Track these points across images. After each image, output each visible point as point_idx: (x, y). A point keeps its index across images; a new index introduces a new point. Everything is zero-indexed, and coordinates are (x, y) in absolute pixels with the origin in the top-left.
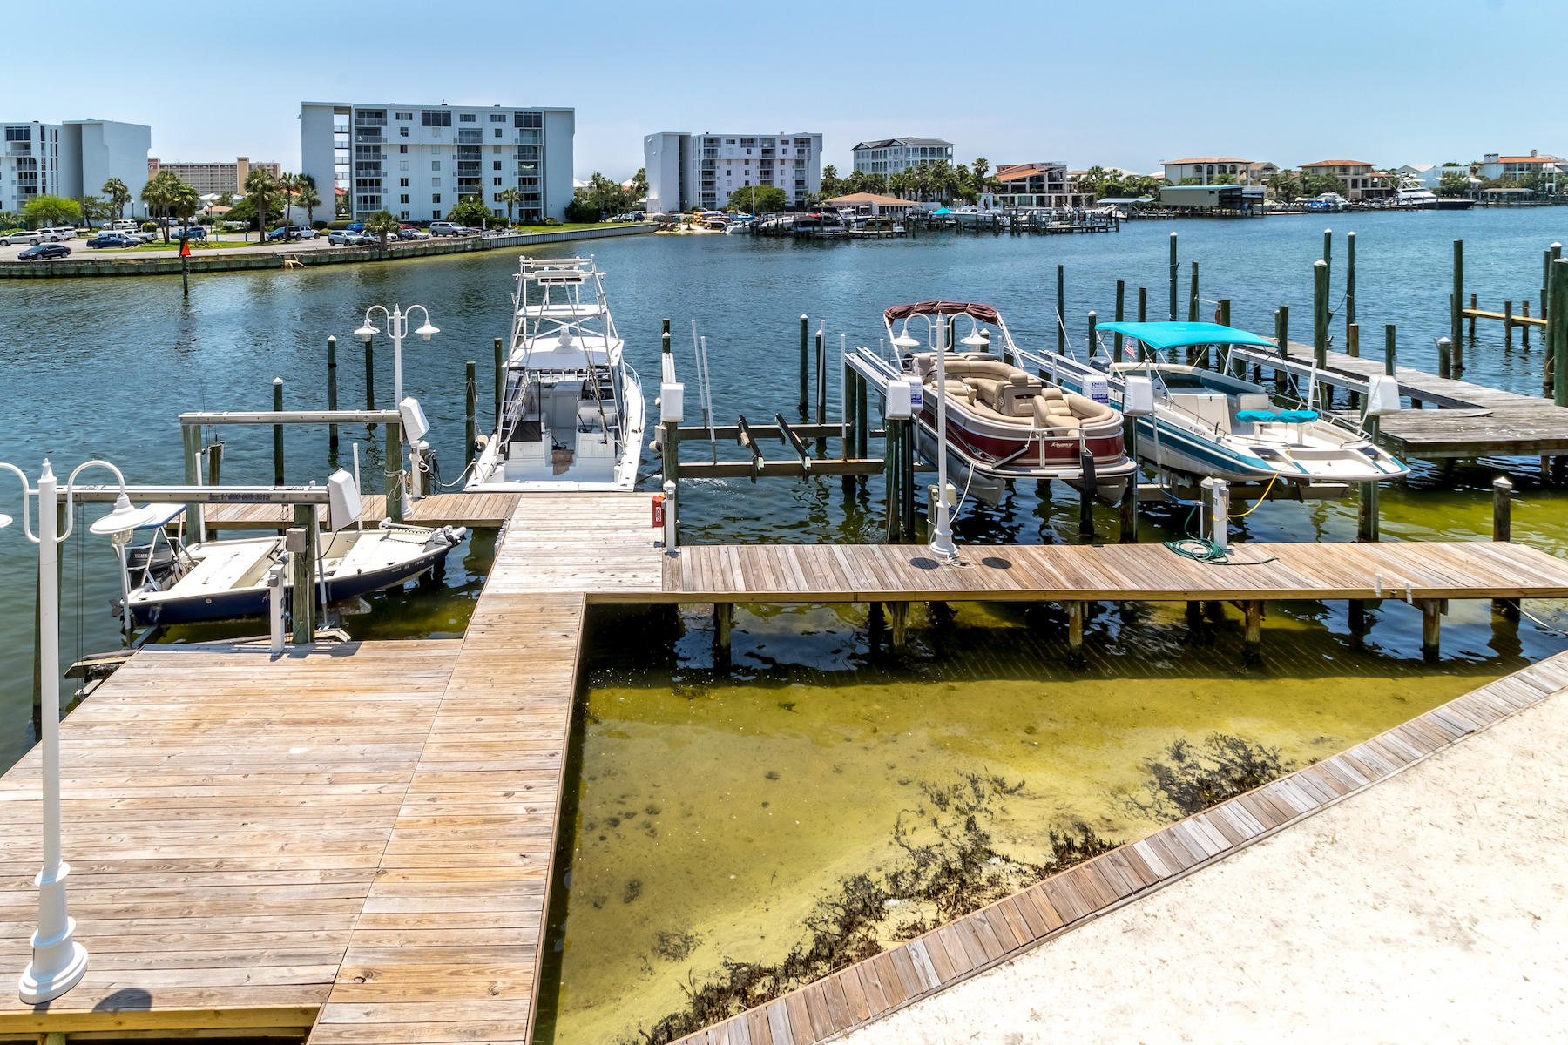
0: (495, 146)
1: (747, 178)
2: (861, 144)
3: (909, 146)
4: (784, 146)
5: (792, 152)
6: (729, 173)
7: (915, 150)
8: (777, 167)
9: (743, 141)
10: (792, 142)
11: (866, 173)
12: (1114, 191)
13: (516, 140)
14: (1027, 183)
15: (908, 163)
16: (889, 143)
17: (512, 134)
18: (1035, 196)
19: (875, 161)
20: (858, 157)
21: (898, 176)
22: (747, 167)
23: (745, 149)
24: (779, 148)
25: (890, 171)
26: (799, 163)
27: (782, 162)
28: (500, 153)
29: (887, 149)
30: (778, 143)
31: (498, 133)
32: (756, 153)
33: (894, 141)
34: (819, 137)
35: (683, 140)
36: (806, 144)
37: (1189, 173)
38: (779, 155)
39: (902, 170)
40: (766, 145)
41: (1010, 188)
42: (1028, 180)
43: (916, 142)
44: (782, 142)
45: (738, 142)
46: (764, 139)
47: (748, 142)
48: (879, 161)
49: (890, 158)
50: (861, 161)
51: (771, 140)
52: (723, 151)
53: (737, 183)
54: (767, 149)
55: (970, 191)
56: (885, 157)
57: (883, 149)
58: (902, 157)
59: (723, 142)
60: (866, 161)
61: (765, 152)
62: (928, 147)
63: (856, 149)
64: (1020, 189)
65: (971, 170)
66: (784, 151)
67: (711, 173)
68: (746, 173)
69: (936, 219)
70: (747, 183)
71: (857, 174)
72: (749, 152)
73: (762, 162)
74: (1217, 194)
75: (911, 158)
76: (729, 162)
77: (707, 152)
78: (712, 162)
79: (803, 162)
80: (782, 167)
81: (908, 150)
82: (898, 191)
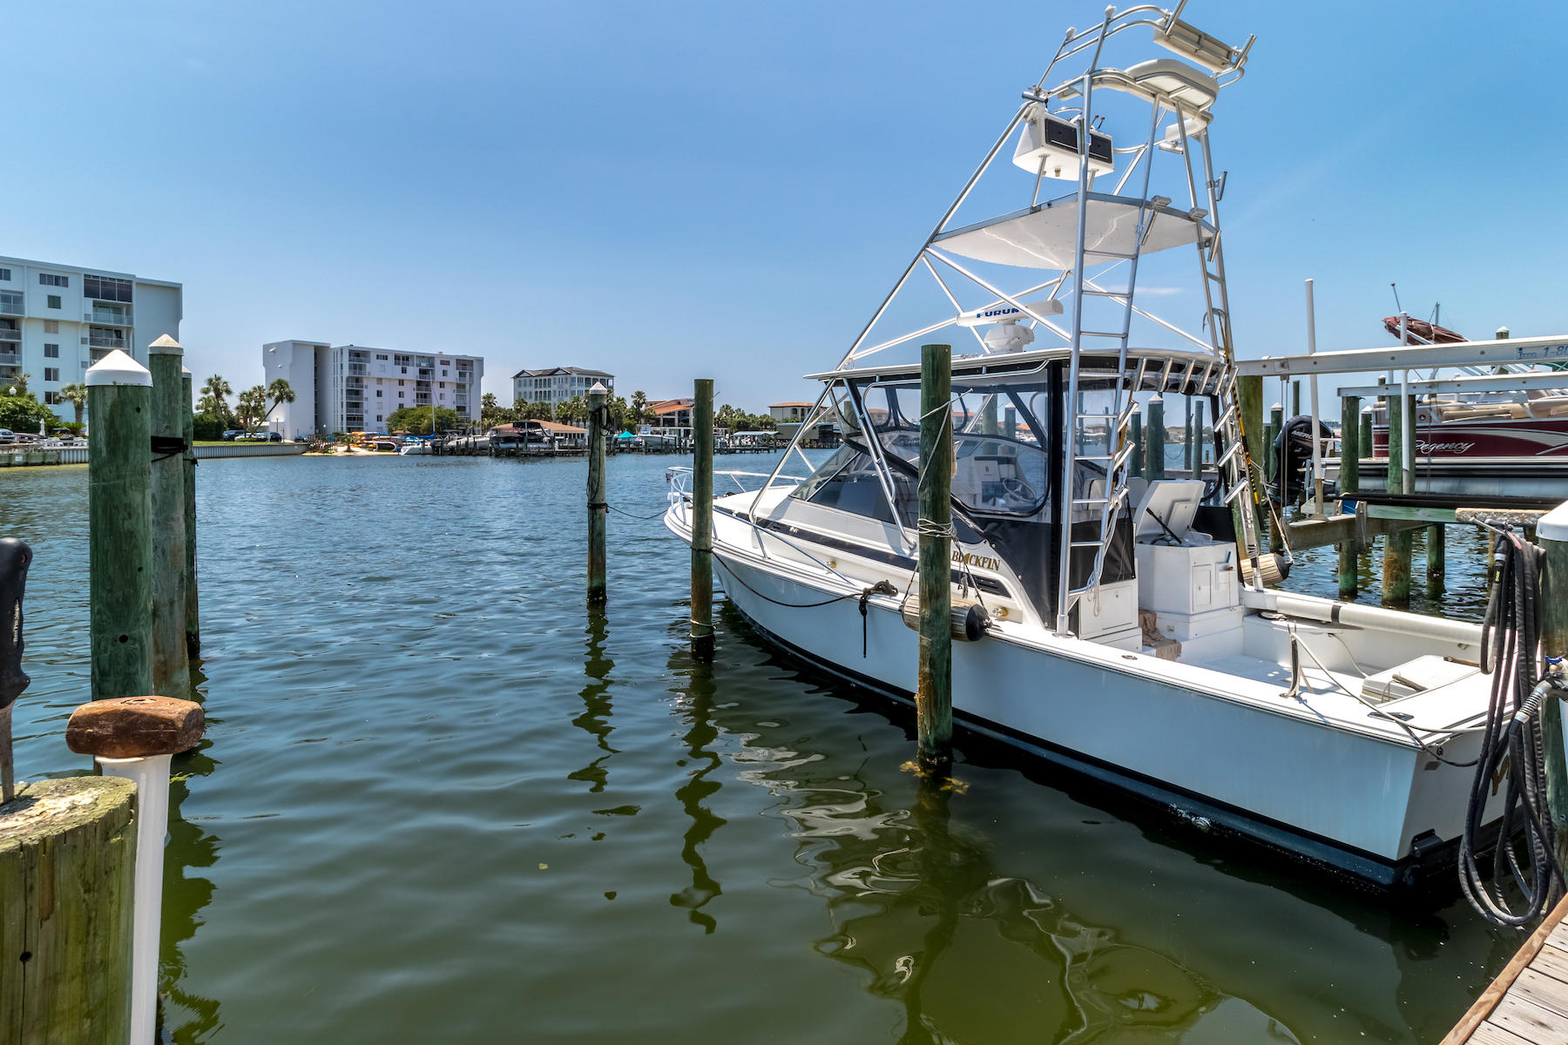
0: (46, 321)
1: (401, 401)
2: (523, 372)
3: (574, 375)
4: (444, 367)
5: (453, 375)
6: (379, 394)
7: (580, 380)
8: (435, 390)
9: (397, 358)
10: (453, 364)
11: (530, 402)
12: (743, 426)
13: (87, 316)
14: (676, 417)
15: (573, 392)
16: (553, 373)
17: (77, 306)
18: (682, 429)
19: (538, 390)
20: (520, 386)
21: (565, 404)
22: (401, 389)
23: (399, 368)
24: (439, 368)
25: (554, 401)
26: (461, 387)
27: (442, 385)
28: (56, 332)
29: (551, 377)
30: (437, 363)
31: (54, 302)
32: (413, 373)
33: (559, 369)
34: (481, 360)
35: (319, 352)
36: (468, 367)
37: (788, 414)
38: (439, 377)
39: (568, 400)
40: (424, 365)
41: (662, 421)
42: (676, 414)
43: (581, 372)
44: (442, 363)
45: (391, 359)
46: (422, 357)
47: (403, 359)
48: (543, 390)
49: (554, 387)
50: (522, 390)
51: (430, 359)
52: (373, 368)
53: (389, 407)
54: (427, 367)
55: (631, 422)
56: (550, 386)
57: (547, 378)
58: (567, 386)
59: (373, 356)
60: (528, 389)
61: (423, 372)
62: (592, 377)
63: (518, 376)
64: (670, 422)
65: (629, 404)
66: (445, 373)
67: (357, 393)
68: (401, 394)
69: (621, 443)
70: (401, 406)
71: (520, 402)
72: (404, 371)
73: (419, 383)
74: (818, 429)
75: (577, 388)
76: (380, 380)
77: (354, 367)
78: (358, 380)
79: (464, 386)
80: (442, 391)
81: (573, 379)
82: (565, 420)
